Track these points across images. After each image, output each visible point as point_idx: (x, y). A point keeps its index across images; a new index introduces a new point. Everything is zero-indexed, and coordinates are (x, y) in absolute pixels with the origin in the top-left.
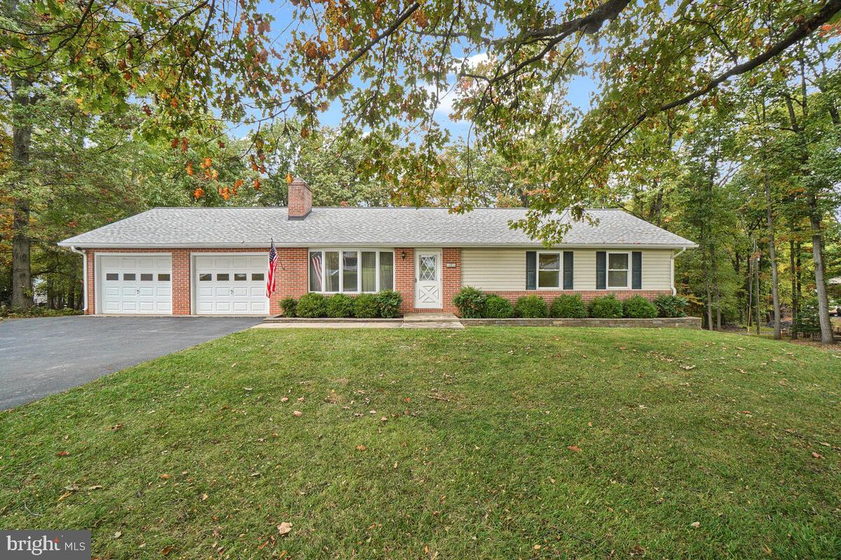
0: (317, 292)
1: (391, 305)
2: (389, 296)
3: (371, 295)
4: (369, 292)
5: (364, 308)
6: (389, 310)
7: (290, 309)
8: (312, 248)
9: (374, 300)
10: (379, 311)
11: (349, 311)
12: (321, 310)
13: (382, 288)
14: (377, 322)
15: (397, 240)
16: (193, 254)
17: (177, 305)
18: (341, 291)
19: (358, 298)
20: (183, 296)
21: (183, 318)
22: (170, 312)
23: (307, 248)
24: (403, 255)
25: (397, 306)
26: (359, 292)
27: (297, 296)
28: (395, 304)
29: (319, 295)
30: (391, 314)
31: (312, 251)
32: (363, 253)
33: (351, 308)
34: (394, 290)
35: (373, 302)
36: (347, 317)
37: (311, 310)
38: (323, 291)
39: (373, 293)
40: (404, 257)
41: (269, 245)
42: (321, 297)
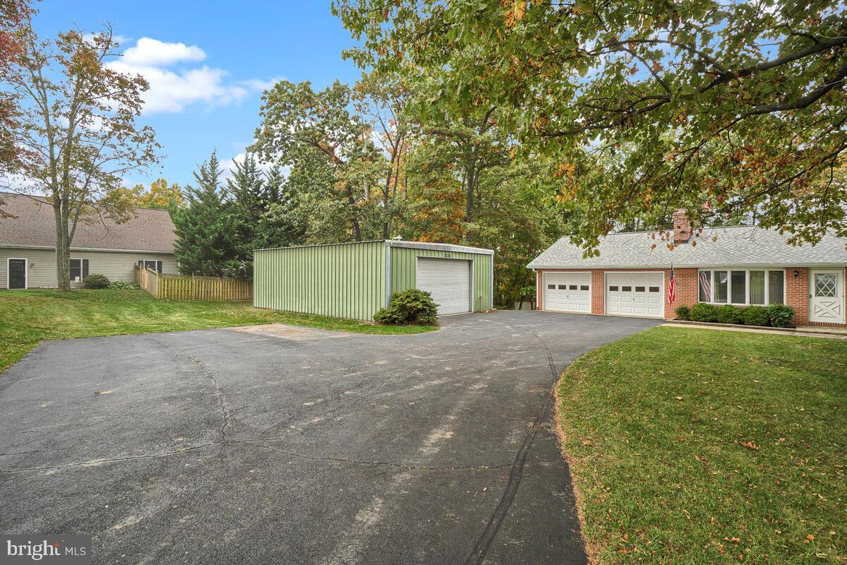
0: (707, 303)
1: (782, 316)
2: (780, 309)
3: (760, 307)
4: (758, 305)
5: (754, 317)
6: (780, 321)
7: (684, 314)
8: (701, 268)
9: (764, 311)
10: (769, 321)
11: (739, 319)
12: (712, 316)
13: (771, 302)
14: (768, 329)
15: (788, 261)
16: (605, 272)
17: (595, 306)
18: (729, 302)
19: (747, 309)
20: (599, 302)
21: (599, 316)
22: (590, 312)
23: (697, 269)
24: (796, 274)
25: (789, 318)
26: (747, 304)
27: (689, 305)
28: (787, 316)
29: (710, 305)
30: (782, 325)
31: (701, 270)
32: (751, 272)
33: (740, 317)
34: (785, 304)
35: (763, 313)
36: (737, 324)
37: (704, 316)
38: (712, 302)
39: (762, 305)
40: (796, 276)
41: (670, 267)
42: (712, 307)
